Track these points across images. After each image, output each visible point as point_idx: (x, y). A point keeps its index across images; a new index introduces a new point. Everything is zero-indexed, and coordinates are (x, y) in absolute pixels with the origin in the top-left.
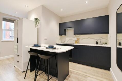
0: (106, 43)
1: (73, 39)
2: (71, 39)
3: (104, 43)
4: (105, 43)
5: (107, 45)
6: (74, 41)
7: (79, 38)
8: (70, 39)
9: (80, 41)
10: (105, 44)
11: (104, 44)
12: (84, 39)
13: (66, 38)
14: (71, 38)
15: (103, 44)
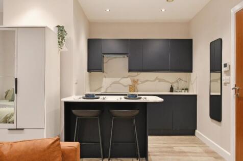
0: (187, 89)
1: (121, 82)
2: (118, 83)
3: (183, 89)
4: (185, 88)
5: (188, 92)
6: (125, 86)
7: (136, 78)
8: (114, 83)
9: (140, 87)
10: (185, 92)
11: (183, 91)
12: (147, 81)
13: (104, 79)
14: (118, 79)
15: (181, 92)
